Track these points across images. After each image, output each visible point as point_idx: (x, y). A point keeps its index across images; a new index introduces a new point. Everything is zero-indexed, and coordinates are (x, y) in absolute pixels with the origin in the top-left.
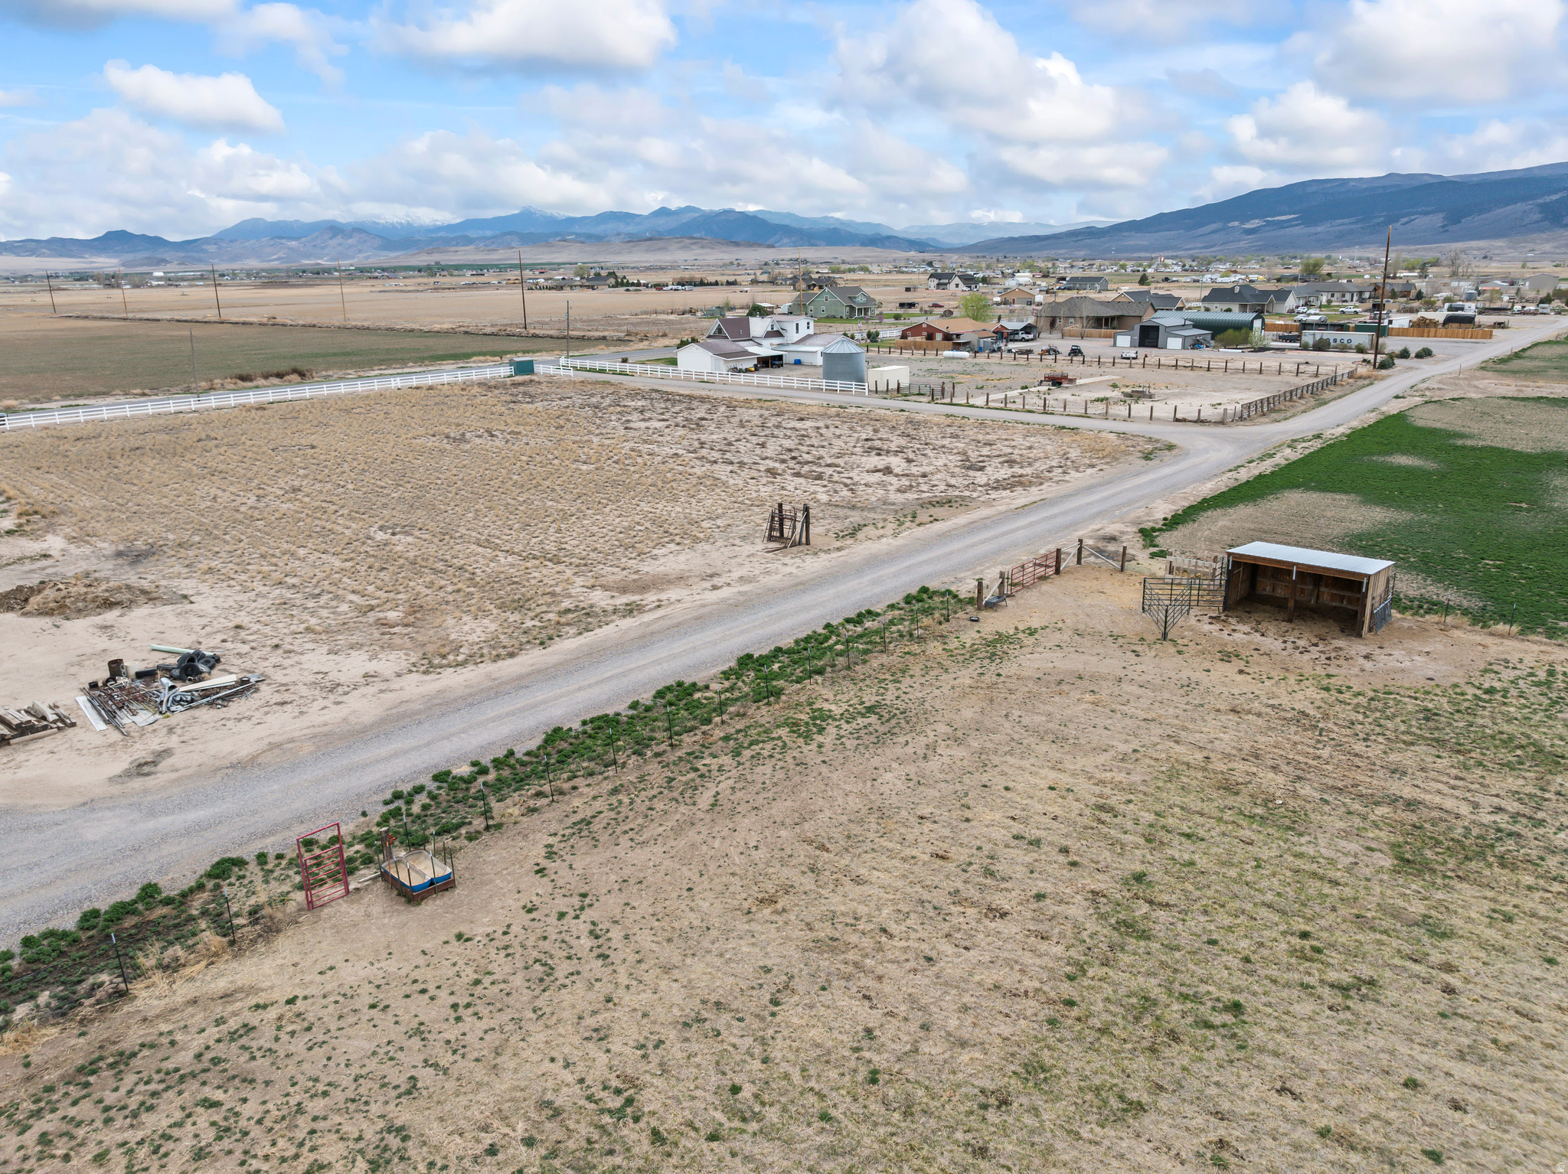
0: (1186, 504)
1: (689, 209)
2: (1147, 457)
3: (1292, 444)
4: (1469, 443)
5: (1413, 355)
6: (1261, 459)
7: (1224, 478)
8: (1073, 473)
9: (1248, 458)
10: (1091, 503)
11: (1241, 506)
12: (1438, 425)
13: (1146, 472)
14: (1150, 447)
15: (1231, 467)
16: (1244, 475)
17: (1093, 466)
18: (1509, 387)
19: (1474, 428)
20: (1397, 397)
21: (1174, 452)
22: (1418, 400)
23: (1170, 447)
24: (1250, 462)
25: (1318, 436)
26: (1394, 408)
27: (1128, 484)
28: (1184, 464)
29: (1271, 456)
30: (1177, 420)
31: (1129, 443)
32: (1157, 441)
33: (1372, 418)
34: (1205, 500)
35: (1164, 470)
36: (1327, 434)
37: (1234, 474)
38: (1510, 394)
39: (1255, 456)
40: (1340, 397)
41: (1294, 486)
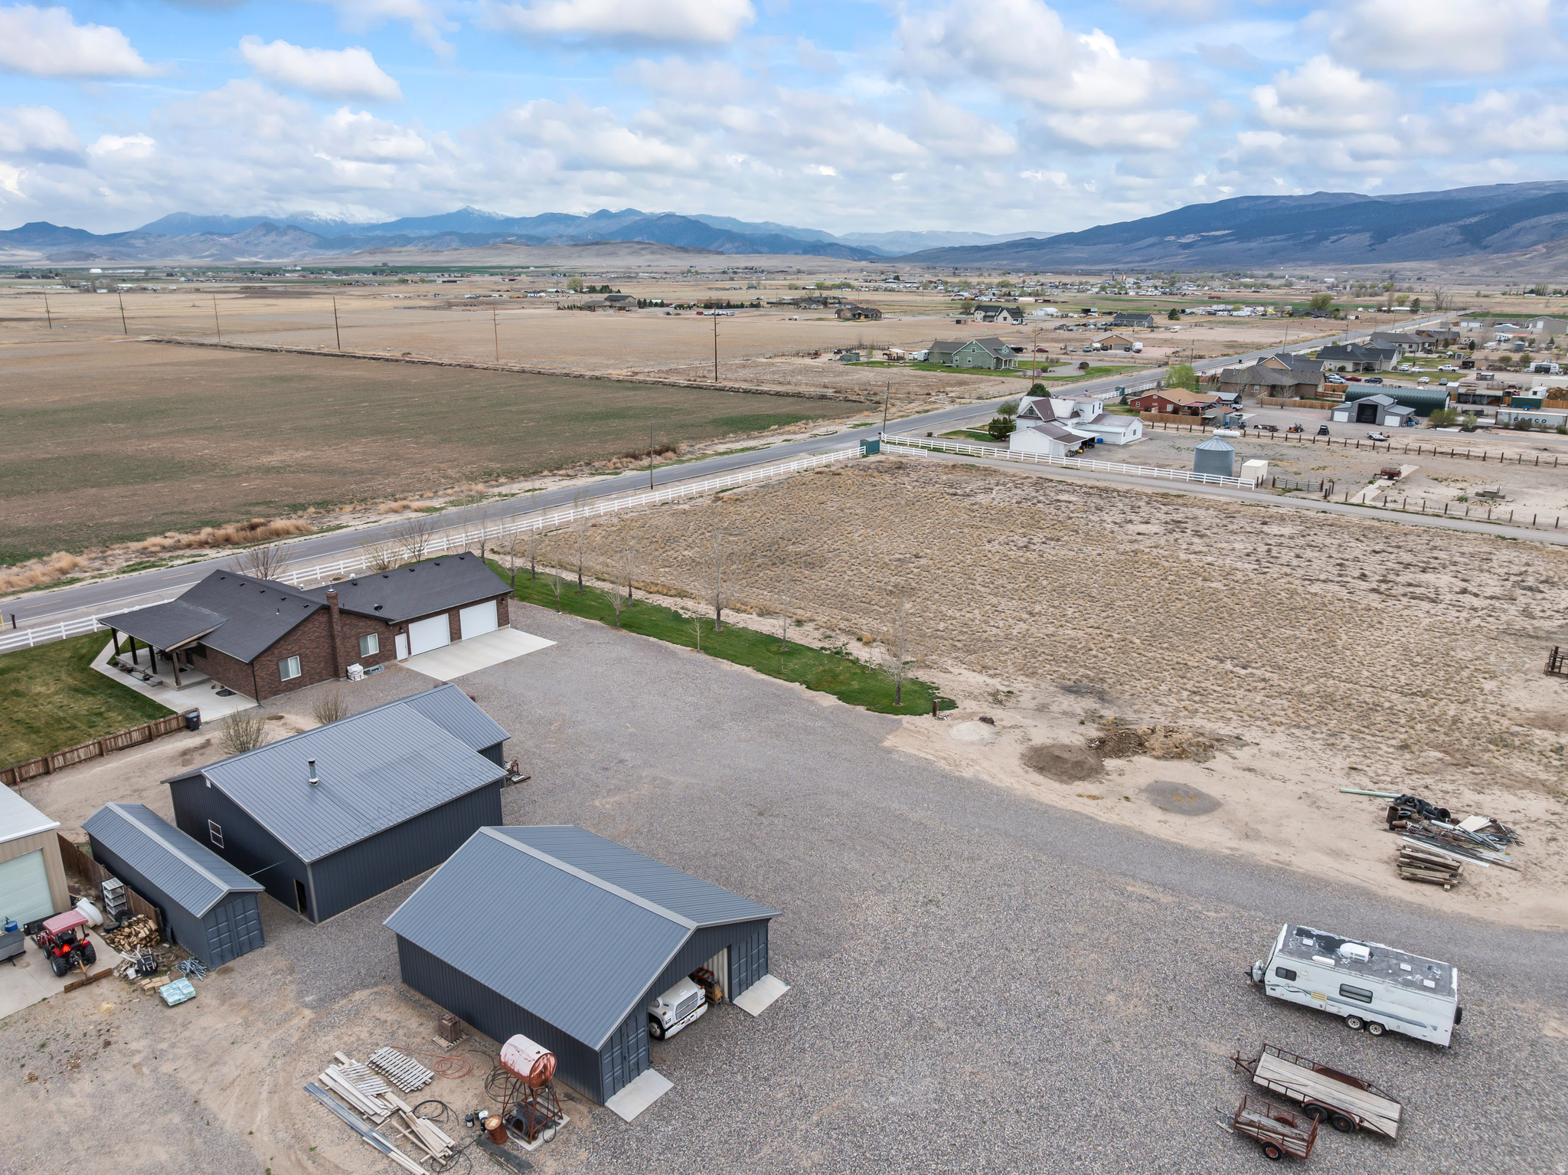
1: (630, 212)
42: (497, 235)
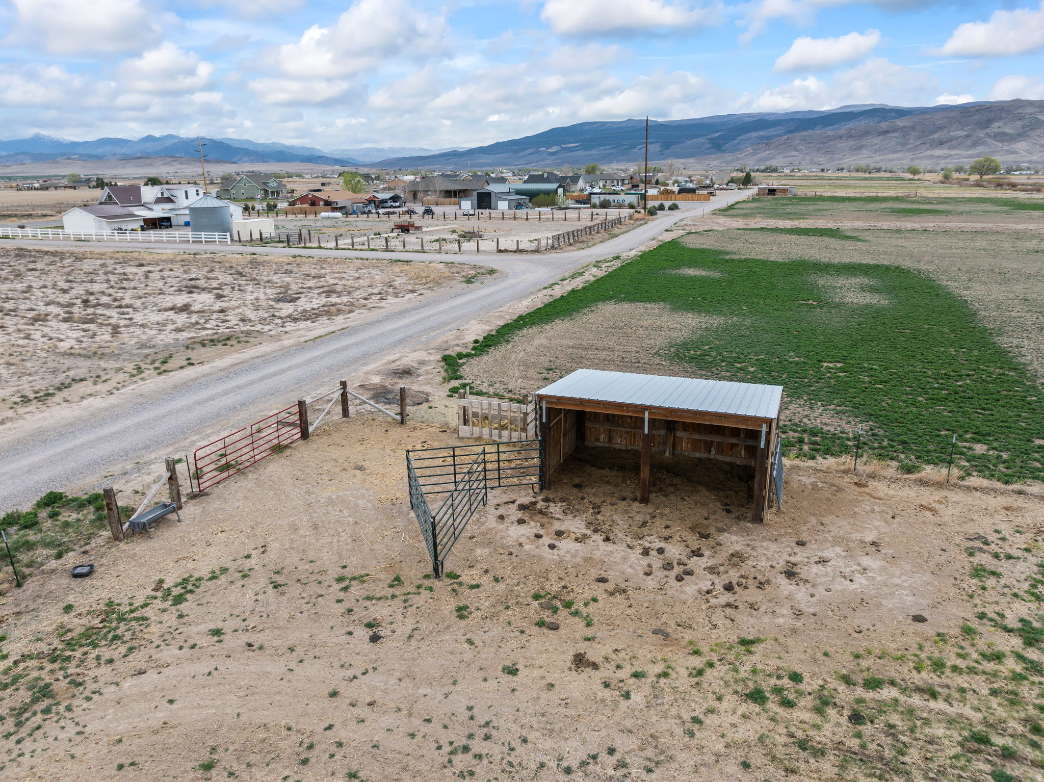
0: (502, 323)
1: (170, 137)
2: (469, 281)
3: (597, 265)
4: (734, 257)
5: (667, 208)
6: (572, 277)
7: (540, 295)
8: (391, 299)
9: (561, 276)
10: (397, 329)
11: (558, 321)
12: (704, 247)
13: (465, 294)
14: (473, 272)
15: (546, 285)
16: (558, 292)
17: (413, 291)
18: (739, 223)
19: (732, 247)
20: (667, 230)
21: (494, 276)
22: (682, 232)
23: (492, 272)
24: (562, 280)
25: (618, 258)
26: (668, 237)
27: (443, 307)
28: (502, 285)
29: (582, 274)
30: (500, 251)
31: (454, 270)
32: (481, 267)
33: (654, 244)
34: (521, 318)
35: (483, 291)
36: (624, 256)
37: (549, 291)
38: (741, 227)
39: (567, 275)
40: (626, 232)
41: (607, 298)
42: (62, 154)
